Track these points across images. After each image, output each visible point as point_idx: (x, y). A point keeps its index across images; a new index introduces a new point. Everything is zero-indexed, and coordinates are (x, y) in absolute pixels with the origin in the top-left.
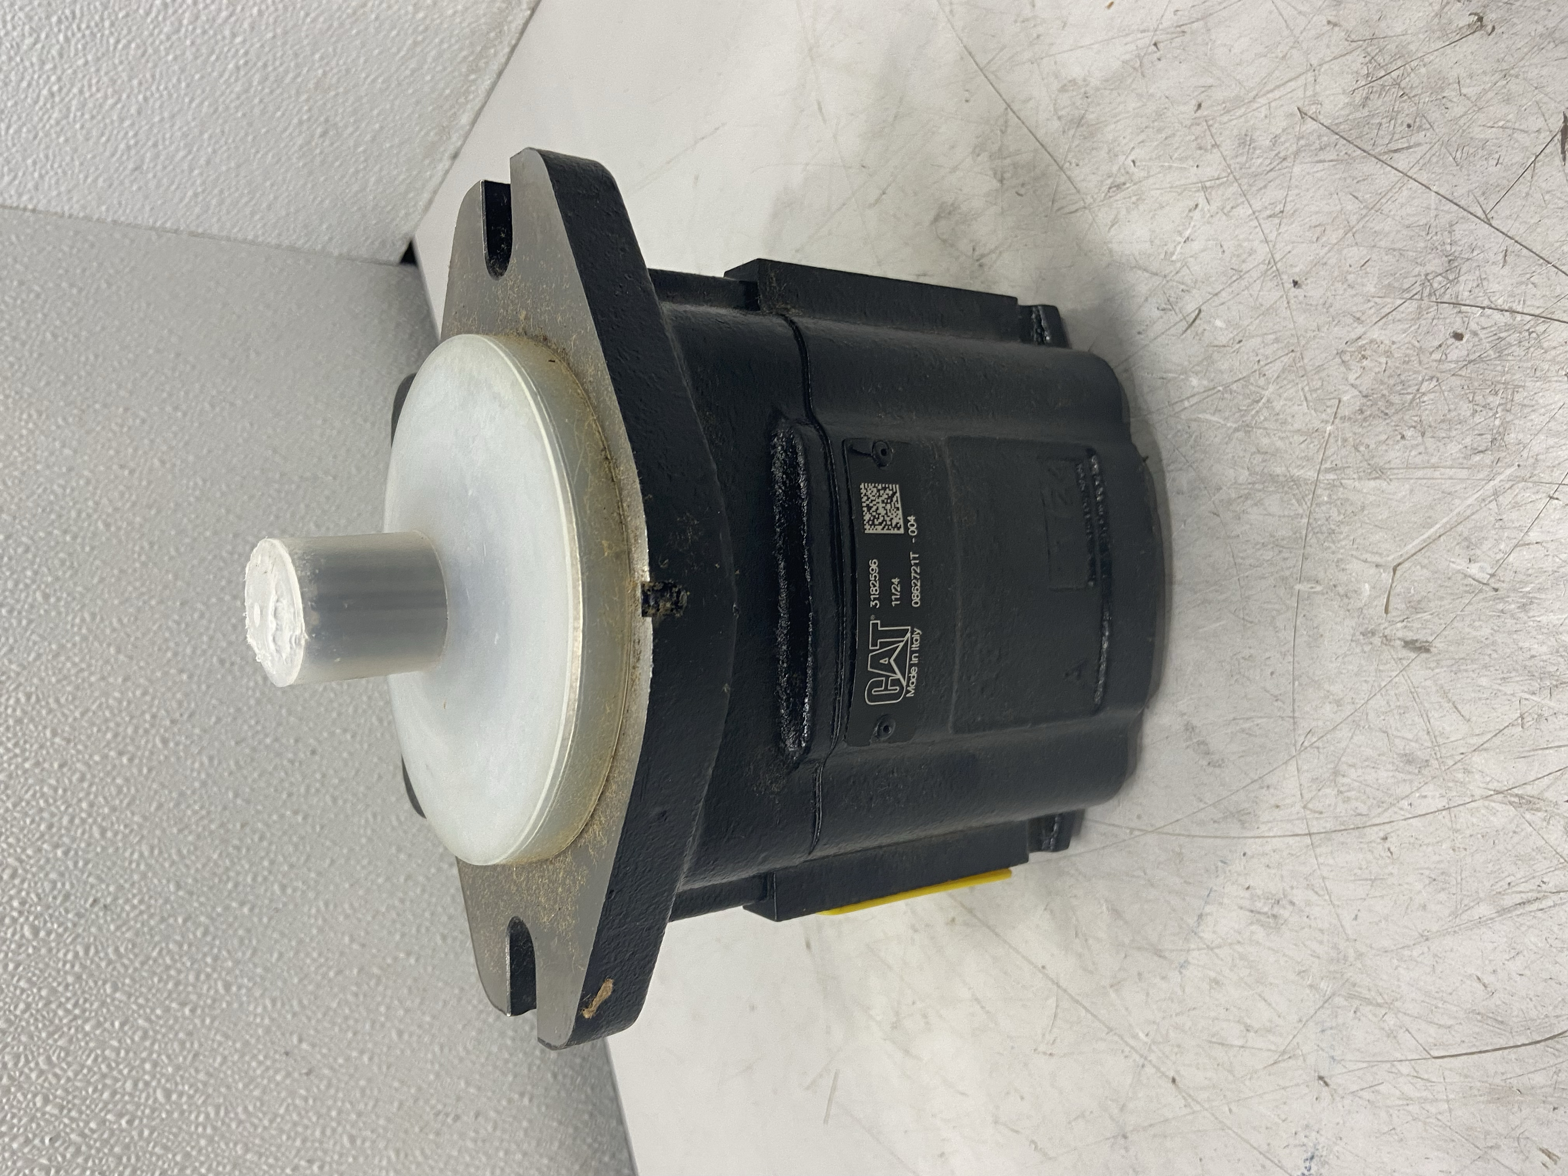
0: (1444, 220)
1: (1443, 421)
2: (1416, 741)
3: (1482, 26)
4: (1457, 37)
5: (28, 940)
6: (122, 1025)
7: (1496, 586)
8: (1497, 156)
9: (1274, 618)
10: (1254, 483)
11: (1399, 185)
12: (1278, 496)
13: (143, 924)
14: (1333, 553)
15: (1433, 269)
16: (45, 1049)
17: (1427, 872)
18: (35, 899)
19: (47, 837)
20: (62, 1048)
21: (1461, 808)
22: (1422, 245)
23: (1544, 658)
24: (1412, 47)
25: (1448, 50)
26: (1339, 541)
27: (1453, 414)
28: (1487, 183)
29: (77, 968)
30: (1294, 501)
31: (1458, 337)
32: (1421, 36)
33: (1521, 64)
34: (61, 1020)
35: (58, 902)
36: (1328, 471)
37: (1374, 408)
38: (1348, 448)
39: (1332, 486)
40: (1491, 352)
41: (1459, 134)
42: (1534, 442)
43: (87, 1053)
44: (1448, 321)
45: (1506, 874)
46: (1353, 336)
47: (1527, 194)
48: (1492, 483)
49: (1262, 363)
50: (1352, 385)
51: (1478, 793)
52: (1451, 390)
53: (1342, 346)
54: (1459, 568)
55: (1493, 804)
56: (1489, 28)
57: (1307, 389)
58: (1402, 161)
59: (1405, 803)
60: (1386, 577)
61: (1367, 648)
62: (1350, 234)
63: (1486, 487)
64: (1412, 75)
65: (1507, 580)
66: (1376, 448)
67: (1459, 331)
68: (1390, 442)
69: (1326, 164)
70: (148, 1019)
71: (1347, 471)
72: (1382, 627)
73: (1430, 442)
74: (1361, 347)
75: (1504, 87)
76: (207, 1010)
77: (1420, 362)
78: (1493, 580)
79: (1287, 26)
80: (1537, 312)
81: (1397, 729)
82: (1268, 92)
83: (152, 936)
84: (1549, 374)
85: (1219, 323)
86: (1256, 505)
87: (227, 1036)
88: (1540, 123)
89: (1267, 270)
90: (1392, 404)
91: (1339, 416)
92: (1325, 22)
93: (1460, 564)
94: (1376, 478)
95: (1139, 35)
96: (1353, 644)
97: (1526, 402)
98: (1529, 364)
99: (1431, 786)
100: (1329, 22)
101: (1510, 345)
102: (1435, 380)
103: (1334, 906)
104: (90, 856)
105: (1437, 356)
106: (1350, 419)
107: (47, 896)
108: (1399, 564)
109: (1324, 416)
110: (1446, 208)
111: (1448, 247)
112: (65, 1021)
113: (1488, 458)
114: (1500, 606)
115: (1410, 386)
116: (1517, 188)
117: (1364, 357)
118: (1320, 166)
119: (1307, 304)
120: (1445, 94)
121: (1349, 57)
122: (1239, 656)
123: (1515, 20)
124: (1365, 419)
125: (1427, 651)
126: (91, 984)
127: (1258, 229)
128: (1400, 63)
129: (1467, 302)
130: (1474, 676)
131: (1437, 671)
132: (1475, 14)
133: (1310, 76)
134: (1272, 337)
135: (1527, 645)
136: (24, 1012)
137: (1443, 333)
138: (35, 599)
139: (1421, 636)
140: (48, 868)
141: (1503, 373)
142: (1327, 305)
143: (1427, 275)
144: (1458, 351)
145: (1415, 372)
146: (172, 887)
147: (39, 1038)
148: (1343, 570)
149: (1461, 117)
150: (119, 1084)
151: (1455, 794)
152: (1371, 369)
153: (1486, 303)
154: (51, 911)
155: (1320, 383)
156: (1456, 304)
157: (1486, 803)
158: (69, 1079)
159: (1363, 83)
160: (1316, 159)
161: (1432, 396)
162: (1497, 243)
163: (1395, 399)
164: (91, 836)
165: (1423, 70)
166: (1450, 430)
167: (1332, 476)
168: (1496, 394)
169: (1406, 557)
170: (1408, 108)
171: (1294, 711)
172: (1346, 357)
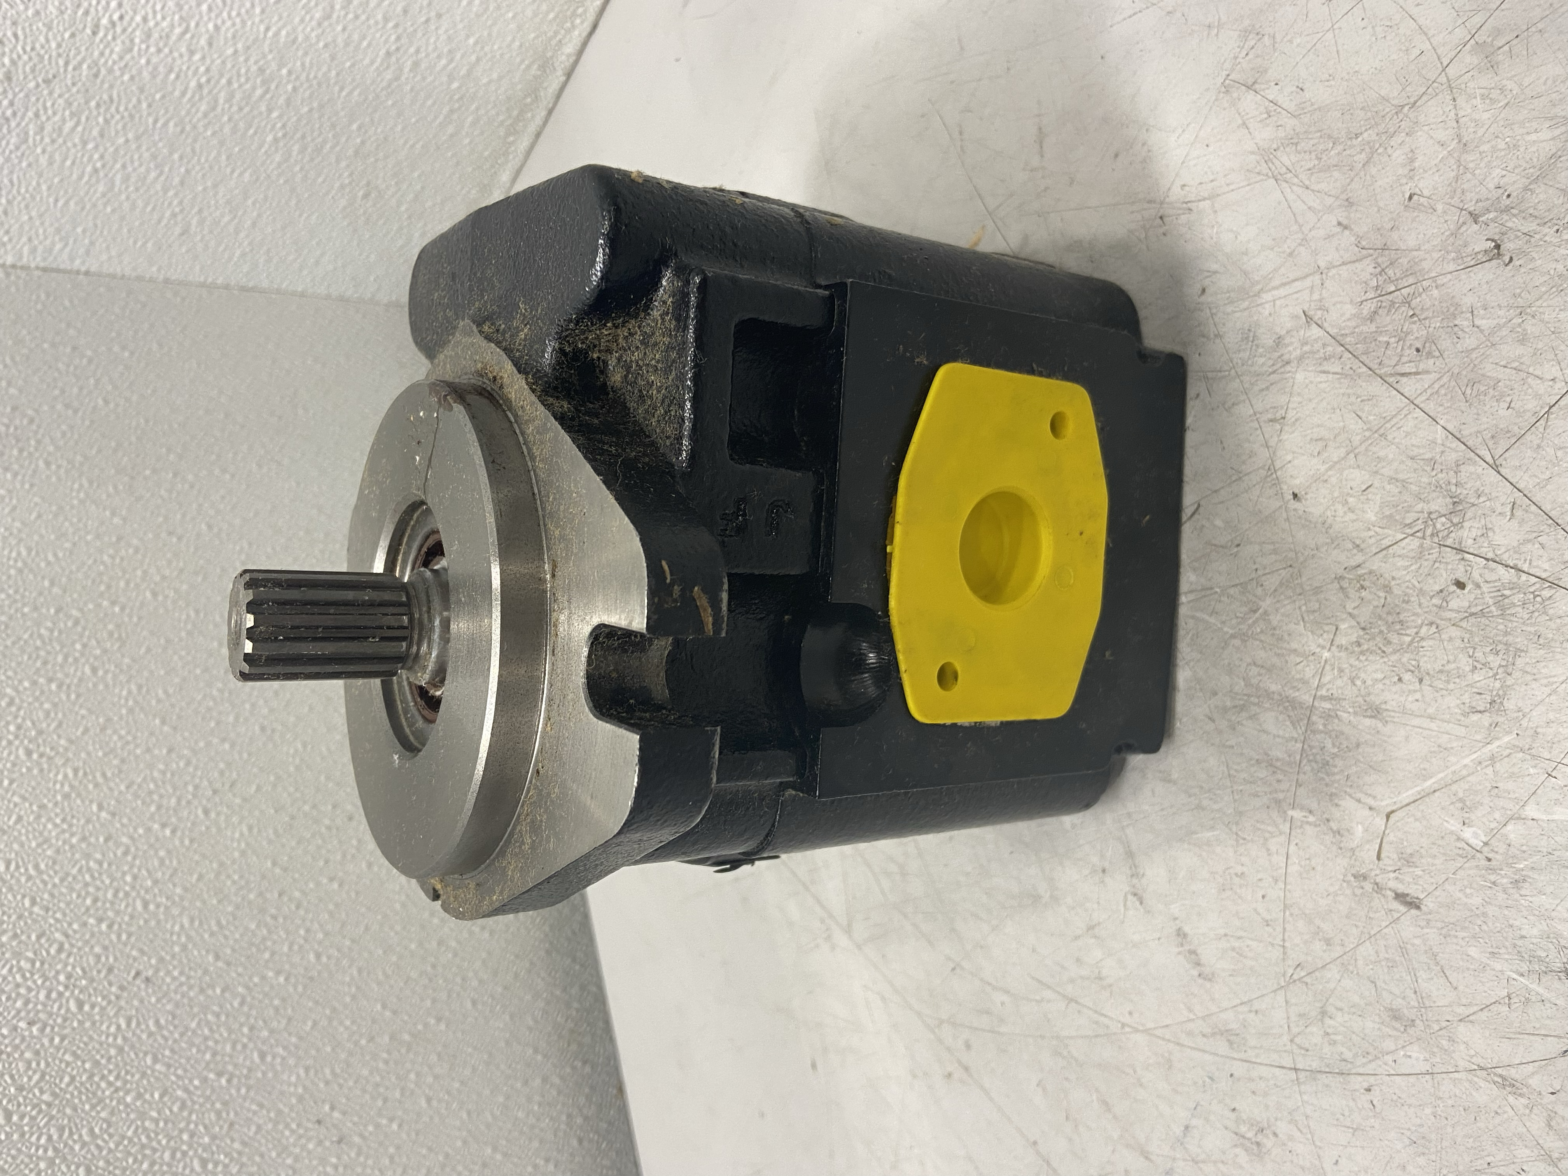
0: (1452, 457)
1: (1441, 671)
2: (1404, 998)
3: (1499, 254)
4: (1472, 263)
5: (74, 1015)
6: (162, 1096)
7: (1490, 856)
8: (1508, 399)
9: (1266, 840)
10: (1249, 696)
11: (1405, 412)
12: (1273, 714)
13: (183, 996)
14: (1327, 785)
15: (1437, 508)
16: (88, 1122)
17: (1408, 1133)
18: (80, 972)
19: (92, 912)
20: (104, 1120)
21: (1444, 1075)
22: (1425, 480)
23: (1535, 941)
24: (1426, 265)
25: (1463, 275)
26: (1334, 774)
27: (1453, 666)
28: (1496, 426)
29: (119, 1041)
30: (1288, 723)
31: (1461, 585)
32: (1436, 255)
33: (1538, 303)
34: (103, 1092)
35: (102, 975)
36: (1323, 698)
37: (1371, 643)
38: (1345, 679)
39: (1328, 716)
40: (1493, 608)
41: (1470, 368)
42: (1534, 713)
43: (128, 1123)
44: (1450, 567)
45: (1485, 1153)
46: (1353, 563)
47: (1539, 446)
48: (1489, 747)
49: (1260, 573)
50: (1350, 614)
51: (1462, 1064)
52: (1451, 639)
53: (1340, 572)
54: (1453, 828)
55: (1476, 1079)
56: (1507, 259)
57: (1304, 608)
58: (1409, 386)
59: (1389, 1058)
60: (1380, 822)
61: (1359, 892)
62: (1352, 455)
63: (1484, 750)
64: (1424, 296)
65: (1501, 851)
66: (1373, 685)
67: (1461, 580)
68: (1387, 682)
69: (1331, 376)
70: (186, 1090)
71: (1344, 703)
72: (1373, 874)
73: (1426, 689)
74: (1360, 576)
75: (1519, 325)
76: (243, 1080)
77: (1420, 605)
78: (1486, 849)
79: (1296, 221)
80: (1544, 576)
81: (1385, 982)
82: (1274, 288)
83: (191, 1007)
84: (1553, 644)
85: (1218, 523)
86: (1250, 718)
87: (261, 1106)
88: (1555, 372)
89: (1267, 477)
90: (1389, 643)
91: (1336, 643)
92: (1335, 223)
93: (1454, 825)
94: (1371, 717)
95: (1146, 205)
96: (1345, 884)
97: (1528, 669)
98: (1532, 629)
99: (1415, 1047)
100: (1339, 224)
101: (1514, 605)
102: (1434, 626)
103: (1316, 1146)
104: (133, 929)
105: (1436, 601)
106: (1347, 649)
107: (91, 970)
108: (1393, 812)
109: (1321, 641)
110: (1454, 445)
111: (1453, 488)
112: (107, 1093)
113: (1486, 720)
114: (1493, 878)
115: (1408, 627)
116: (1528, 437)
117: (1362, 587)
118: (1323, 377)
119: (1306, 520)
120: (1456, 322)
121: (1357, 264)
122: (1231, 871)
123: (1534, 254)
124: (1362, 653)
125: (1418, 908)
126: (133, 1055)
127: (1259, 432)
128: (1411, 280)
129: (1471, 550)
130: (1464, 944)
131: (1426, 930)
132: (1493, 240)
133: (1317, 277)
134: (1272, 547)
135: (1517, 923)
136: (68, 1085)
137: (1443, 579)
138: (83, 673)
139: (1413, 891)
140: (93, 942)
141: (1506, 633)
142: (1327, 525)
143: (1431, 513)
144: (1459, 601)
145: (1414, 614)
146: (211, 958)
147: (83, 1110)
148: (1337, 805)
149: (1473, 349)
150: (158, 1154)
151: (1438, 1060)
152: (1370, 602)
153: (1490, 555)
154: (95, 985)
155: (1317, 606)
156: (1460, 550)
157: (1470, 1077)
158: (110, 1151)
159: (1372, 296)
160: (1319, 369)
161: (1431, 643)
162: (1504, 494)
163: (1394, 638)
164: (134, 909)
165: (1435, 292)
166: (1448, 682)
167: (1327, 705)
168: (1497, 654)
169: (1398, 805)
170: (1418, 332)
171: (1284, 940)
172: (1345, 584)
